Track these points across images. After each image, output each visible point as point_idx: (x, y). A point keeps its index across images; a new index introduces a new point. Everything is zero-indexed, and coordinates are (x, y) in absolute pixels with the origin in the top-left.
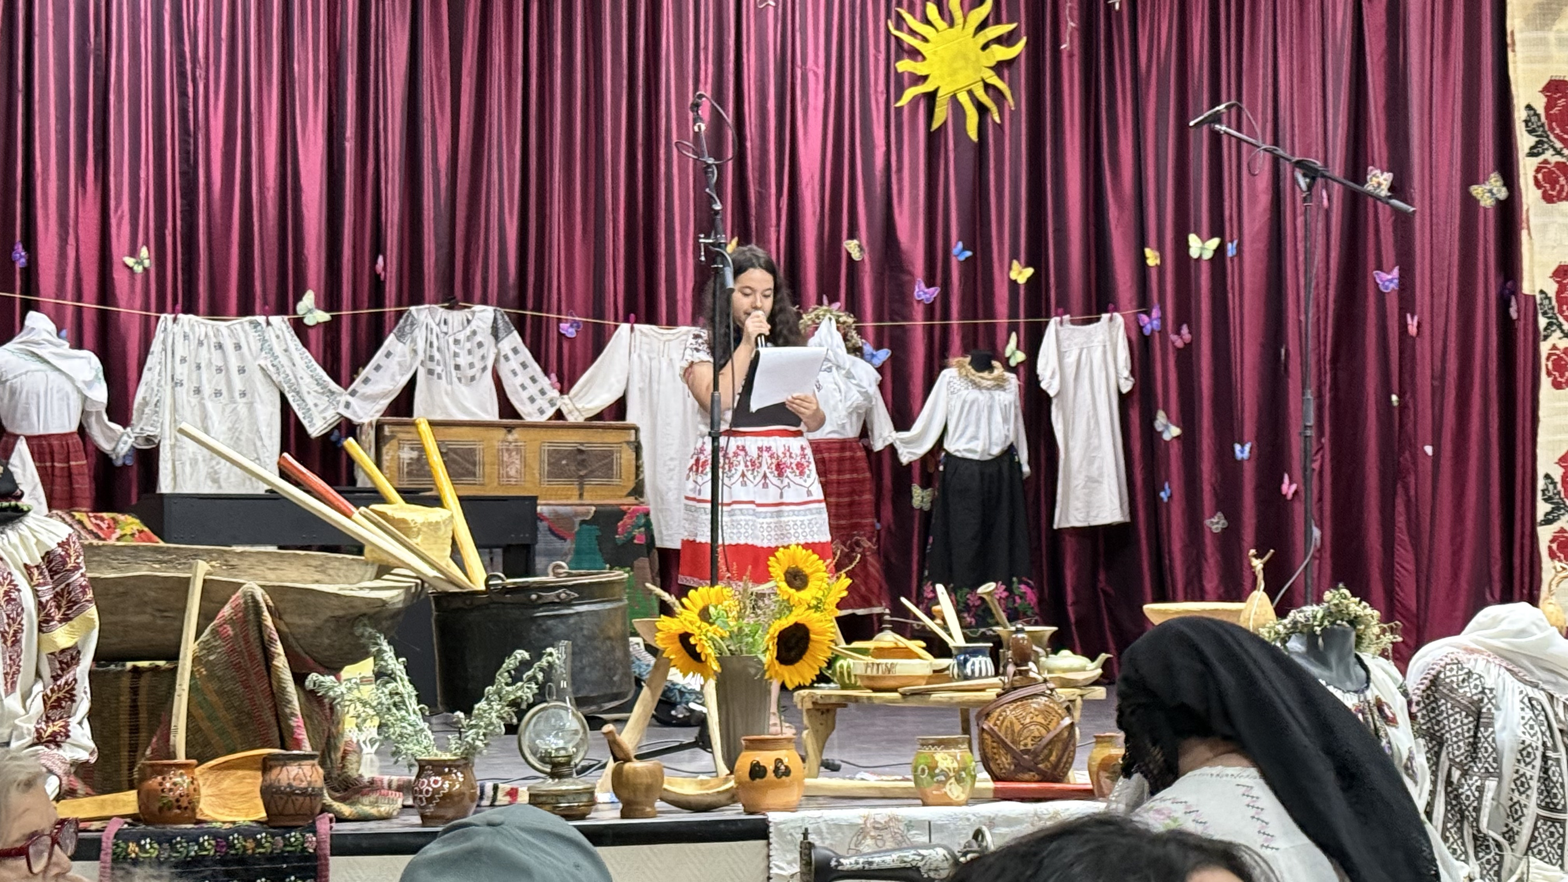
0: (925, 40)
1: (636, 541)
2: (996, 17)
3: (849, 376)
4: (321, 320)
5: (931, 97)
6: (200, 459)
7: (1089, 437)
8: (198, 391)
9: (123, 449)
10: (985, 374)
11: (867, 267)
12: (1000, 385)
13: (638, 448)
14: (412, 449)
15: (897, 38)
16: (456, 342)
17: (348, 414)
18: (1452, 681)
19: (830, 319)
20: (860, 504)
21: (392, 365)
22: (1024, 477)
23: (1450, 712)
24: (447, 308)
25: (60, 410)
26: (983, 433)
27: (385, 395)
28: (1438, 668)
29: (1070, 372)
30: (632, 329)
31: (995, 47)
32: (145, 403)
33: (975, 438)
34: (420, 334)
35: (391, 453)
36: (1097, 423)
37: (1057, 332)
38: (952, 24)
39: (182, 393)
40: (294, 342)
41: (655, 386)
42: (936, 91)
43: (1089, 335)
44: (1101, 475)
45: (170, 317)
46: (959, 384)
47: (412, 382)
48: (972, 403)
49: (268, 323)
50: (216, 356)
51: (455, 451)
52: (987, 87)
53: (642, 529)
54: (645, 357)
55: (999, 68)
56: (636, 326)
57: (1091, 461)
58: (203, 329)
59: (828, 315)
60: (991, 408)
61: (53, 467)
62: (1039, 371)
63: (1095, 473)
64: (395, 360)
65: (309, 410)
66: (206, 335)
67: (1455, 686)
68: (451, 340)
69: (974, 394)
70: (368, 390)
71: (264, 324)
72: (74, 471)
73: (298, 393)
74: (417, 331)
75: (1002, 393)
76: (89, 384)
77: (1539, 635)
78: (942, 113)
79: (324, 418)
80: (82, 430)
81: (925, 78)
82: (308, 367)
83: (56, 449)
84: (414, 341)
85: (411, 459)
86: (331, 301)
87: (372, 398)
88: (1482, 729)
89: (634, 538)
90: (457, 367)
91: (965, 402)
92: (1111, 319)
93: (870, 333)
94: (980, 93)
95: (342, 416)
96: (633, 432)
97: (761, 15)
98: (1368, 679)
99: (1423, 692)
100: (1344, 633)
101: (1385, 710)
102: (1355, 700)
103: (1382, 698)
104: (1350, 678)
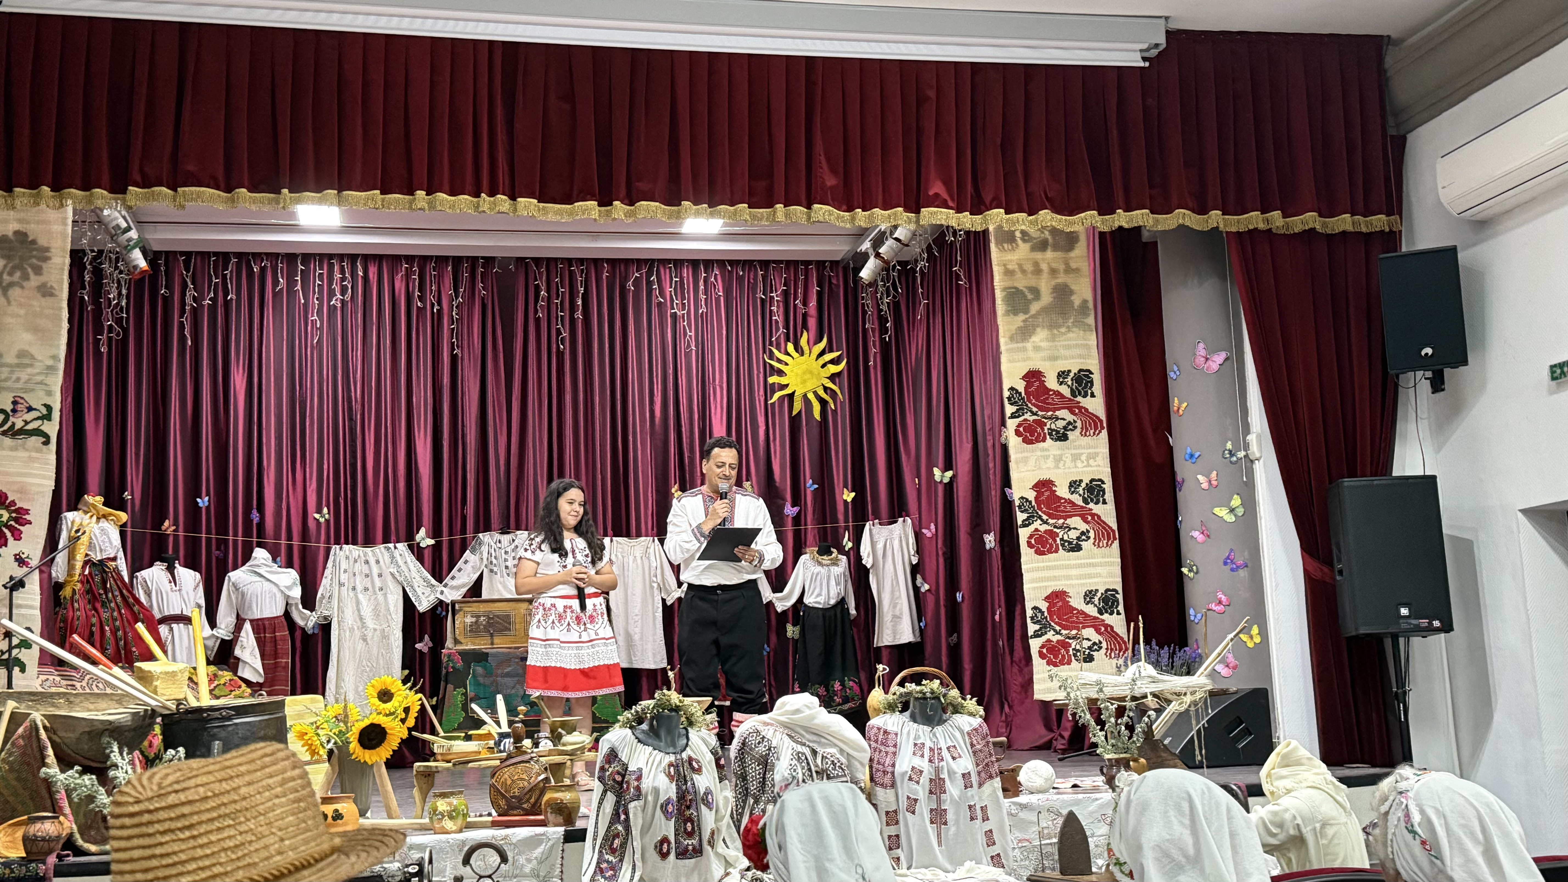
0: (787, 364)
2: (830, 348)
4: (430, 544)
5: (791, 396)
6: (356, 628)
7: (893, 592)
8: (354, 589)
9: (311, 624)
10: (825, 557)
12: (835, 562)
14: (472, 617)
15: (770, 364)
16: (506, 553)
17: (442, 598)
18: (752, 743)
21: (468, 568)
22: (852, 618)
23: (750, 763)
24: (501, 533)
25: (270, 603)
26: (824, 592)
27: (463, 586)
28: (745, 735)
29: (880, 553)
30: (612, 541)
31: (830, 366)
32: (323, 597)
33: (819, 595)
34: (485, 549)
35: (459, 619)
36: (898, 582)
37: (870, 530)
38: (802, 354)
39: (344, 590)
40: (410, 558)
41: (626, 573)
42: (794, 393)
43: (891, 532)
44: (901, 614)
45: (338, 547)
46: (810, 563)
47: (481, 577)
48: (818, 574)
49: (395, 548)
50: (365, 569)
51: (498, 616)
52: (826, 389)
54: (620, 556)
55: (833, 378)
56: (614, 538)
57: (895, 607)
58: (357, 552)
60: (829, 577)
61: (265, 637)
62: (862, 554)
63: (897, 613)
64: (469, 565)
65: (420, 597)
66: (359, 556)
67: (753, 746)
68: (503, 551)
69: (819, 569)
70: (454, 583)
71: (393, 548)
72: (278, 638)
73: (413, 587)
74: (482, 548)
75: (836, 568)
76: (289, 588)
77: (808, 712)
78: (798, 406)
79: (428, 601)
80: (287, 614)
81: (787, 385)
82: (419, 572)
83: (267, 626)
84: (481, 553)
85: (471, 622)
86: (436, 533)
87: (457, 588)
88: (767, 773)
90: (507, 567)
91: (813, 573)
92: (904, 521)
94: (821, 393)
95: (439, 599)
97: (688, 355)
98: (687, 745)
99: (739, 750)
100: (669, 717)
101: (694, 763)
102: (672, 758)
103: (694, 756)
104: (674, 745)
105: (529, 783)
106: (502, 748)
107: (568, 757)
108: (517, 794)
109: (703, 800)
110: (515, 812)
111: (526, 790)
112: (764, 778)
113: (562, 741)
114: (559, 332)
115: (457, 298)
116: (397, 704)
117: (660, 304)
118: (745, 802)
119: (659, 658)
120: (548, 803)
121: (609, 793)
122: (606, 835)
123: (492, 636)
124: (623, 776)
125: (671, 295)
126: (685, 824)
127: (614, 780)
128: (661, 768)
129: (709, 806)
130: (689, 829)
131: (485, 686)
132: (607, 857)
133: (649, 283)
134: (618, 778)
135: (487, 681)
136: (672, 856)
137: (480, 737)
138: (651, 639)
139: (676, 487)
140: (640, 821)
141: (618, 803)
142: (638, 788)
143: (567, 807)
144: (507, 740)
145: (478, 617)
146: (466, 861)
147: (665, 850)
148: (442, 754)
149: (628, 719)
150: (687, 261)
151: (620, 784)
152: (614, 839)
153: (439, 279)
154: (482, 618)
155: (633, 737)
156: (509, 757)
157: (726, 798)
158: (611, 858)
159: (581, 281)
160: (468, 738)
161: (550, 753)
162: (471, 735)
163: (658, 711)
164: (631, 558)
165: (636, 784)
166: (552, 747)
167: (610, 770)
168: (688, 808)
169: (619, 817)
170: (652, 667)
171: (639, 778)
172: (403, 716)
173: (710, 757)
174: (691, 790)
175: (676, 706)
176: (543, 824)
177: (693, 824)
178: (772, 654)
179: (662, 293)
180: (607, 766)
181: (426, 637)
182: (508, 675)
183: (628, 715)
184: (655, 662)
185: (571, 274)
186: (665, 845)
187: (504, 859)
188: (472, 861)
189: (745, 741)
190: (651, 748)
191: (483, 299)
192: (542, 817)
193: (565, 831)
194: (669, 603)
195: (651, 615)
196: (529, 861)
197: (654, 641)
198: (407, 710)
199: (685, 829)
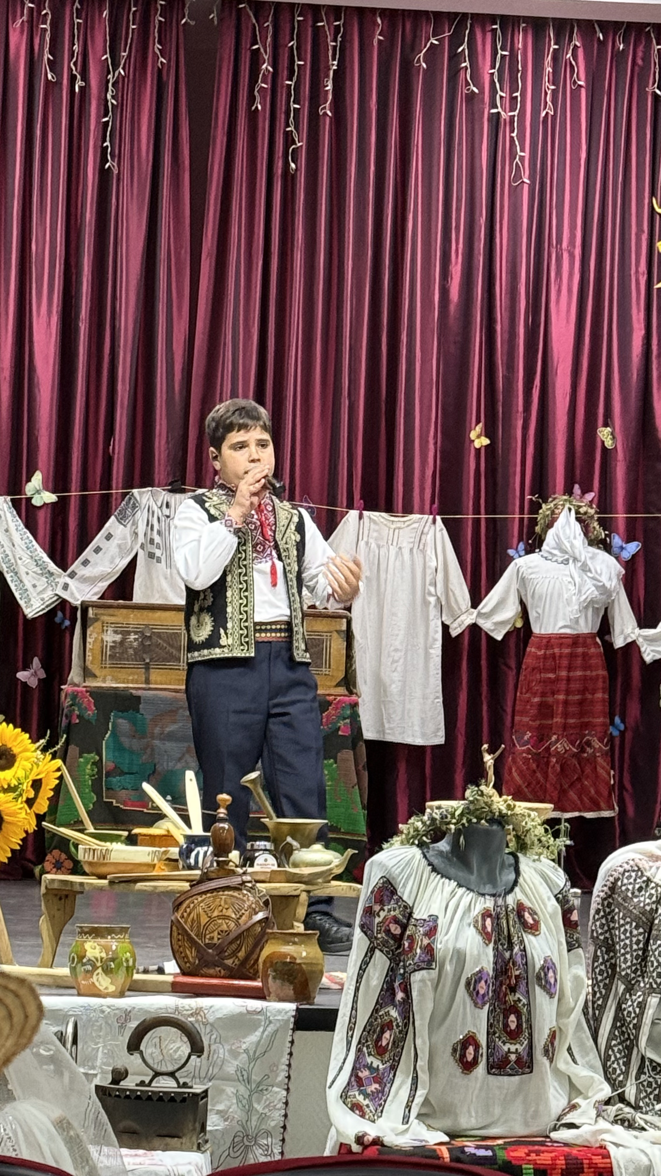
1: (340, 733)
3: (585, 569)
4: (48, 500)
11: (620, 455)
13: (349, 636)
14: (116, 632)
17: (65, 596)
18: (627, 890)
19: (570, 510)
20: (592, 701)
21: (111, 548)
23: (622, 922)
24: (170, 491)
27: (102, 579)
28: (616, 875)
30: (361, 517)
34: (141, 517)
35: (94, 635)
40: (15, 524)
41: (383, 575)
47: (133, 564)
51: (159, 635)
53: (348, 721)
54: (373, 546)
56: (366, 513)
59: (567, 505)
64: (114, 542)
65: (26, 590)
67: (630, 895)
70: (87, 572)
73: (16, 573)
74: (138, 515)
79: (42, 599)
82: (28, 548)
84: (135, 524)
85: (114, 642)
86: (59, 483)
87: (91, 581)
88: (651, 941)
89: (339, 729)
93: (621, 526)
95: (60, 597)
96: (345, 620)
97: (515, 192)
98: (516, 883)
99: (604, 899)
100: (487, 832)
101: (527, 915)
102: (489, 903)
103: (527, 903)
104: (492, 880)
105: (238, 924)
106: (192, 861)
107: (303, 887)
108: (215, 941)
109: (539, 978)
110: (211, 971)
111: (232, 936)
112: (645, 950)
113: (292, 859)
114: (289, 140)
115: (115, 66)
116: (21, 774)
117: (471, 97)
118: (608, 988)
119: (431, 727)
120: (270, 961)
121: (377, 953)
122: (369, 1023)
123: (147, 667)
124: (404, 927)
125: (492, 83)
126: (506, 1017)
127: (388, 932)
128: (470, 919)
129: (548, 989)
130: (513, 1026)
131: (132, 752)
132: (369, 1060)
133: (455, 58)
134: (396, 930)
135: (136, 744)
136: (481, 1069)
137: (152, 841)
138: (418, 693)
139: (479, 428)
140: (430, 1005)
141: (392, 971)
142: (429, 950)
143: (301, 971)
144: (202, 850)
145: (125, 633)
146: (134, 1045)
147: (470, 1057)
148: (90, 864)
149: (416, 830)
150: (527, 19)
151: (399, 939)
152: (382, 1032)
153: (87, 30)
154: (132, 637)
155: (424, 862)
156: (206, 878)
157: (577, 979)
158: (376, 1063)
159: (335, 48)
160: (132, 840)
161: (273, 877)
162: (136, 835)
163: (469, 821)
164: (393, 550)
165: (426, 941)
166: (275, 868)
167: (383, 915)
168: (513, 989)
169: (394, 994)
170: (419, 741)
171: (432, 932)
172: (32, 794)
173: (553, 906)
174: (519, 960)
175: (502, 815)
176: (259, 995)
177: (519, 1017)
178: (629, 735)
179: (476, 78)
180: (377, 908)
181: (36, 661)
182: (171, 737)
183: (417, 823)
184: (424, 735)
185: (317, 34)
186: (471, 1050)
187: (197, 1048)
188: (142, 1048)
189: (614, 884)
190: (454, 884)
191: (160, 71)
192: (258, 984)
193: (298, 1010)
194: (454, 633)
195: (421, 652)
196: (234, 1054)
197: (425, 697)
198: (37, 784)
199: (506, 1025)
